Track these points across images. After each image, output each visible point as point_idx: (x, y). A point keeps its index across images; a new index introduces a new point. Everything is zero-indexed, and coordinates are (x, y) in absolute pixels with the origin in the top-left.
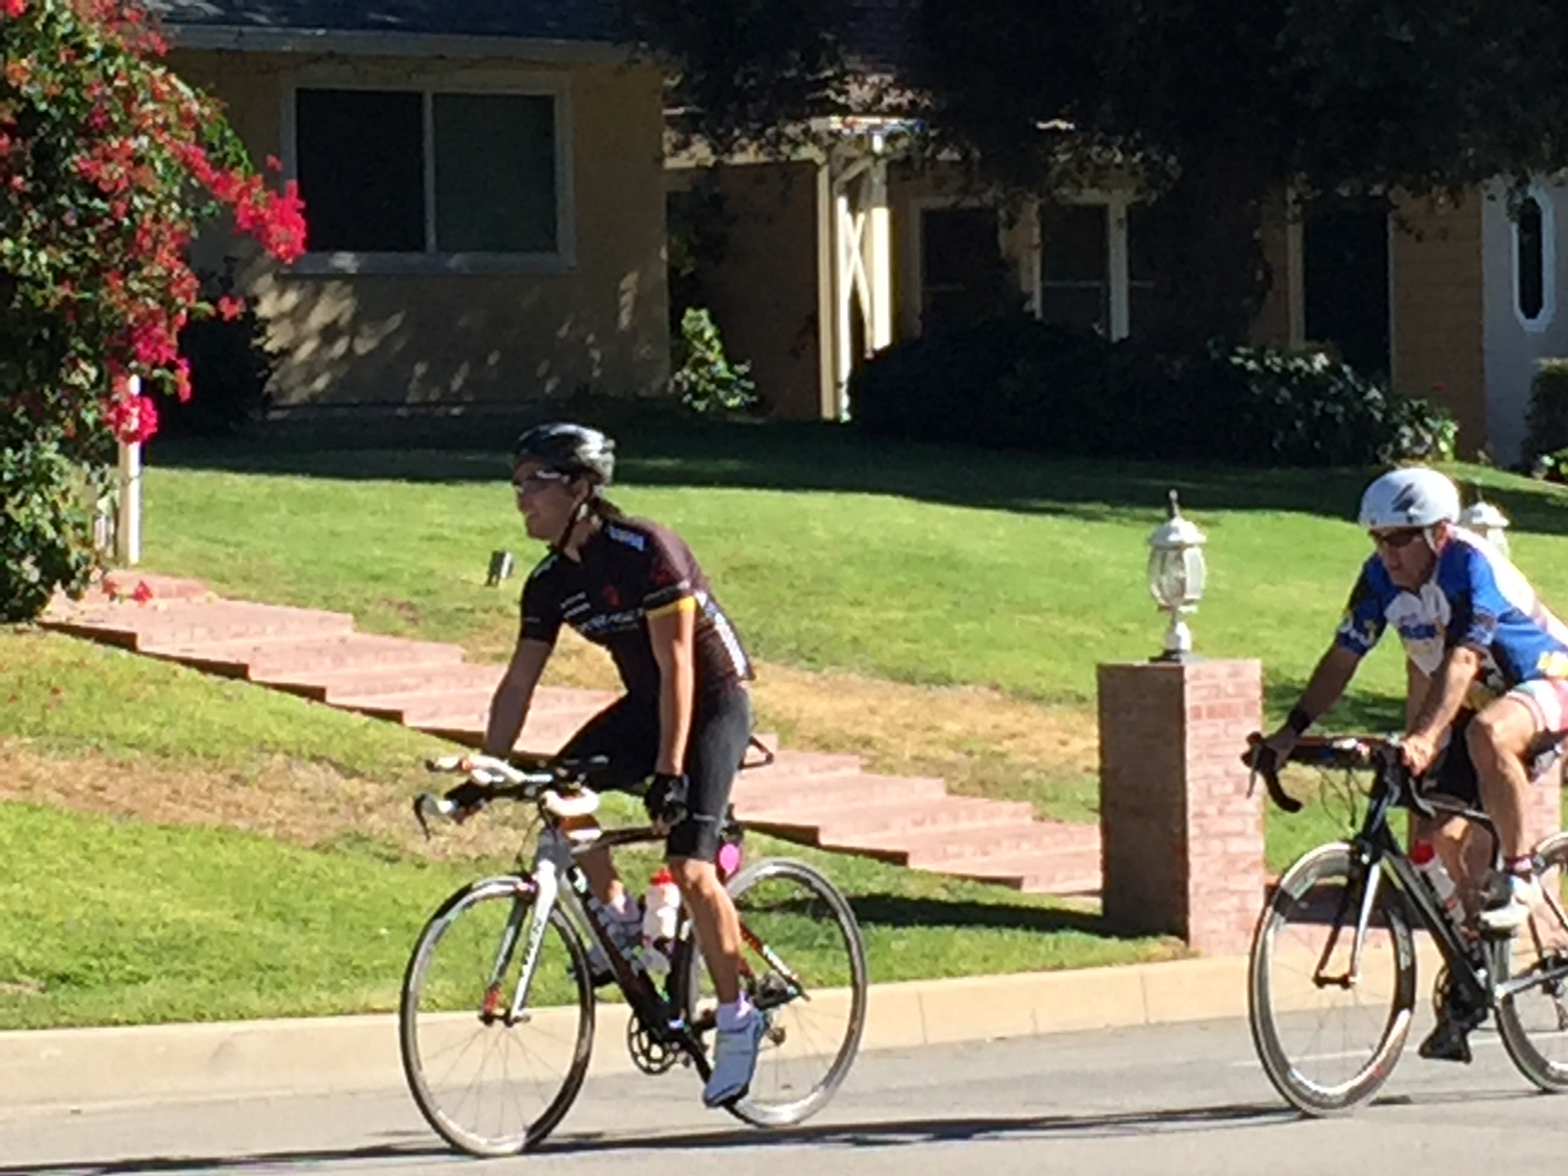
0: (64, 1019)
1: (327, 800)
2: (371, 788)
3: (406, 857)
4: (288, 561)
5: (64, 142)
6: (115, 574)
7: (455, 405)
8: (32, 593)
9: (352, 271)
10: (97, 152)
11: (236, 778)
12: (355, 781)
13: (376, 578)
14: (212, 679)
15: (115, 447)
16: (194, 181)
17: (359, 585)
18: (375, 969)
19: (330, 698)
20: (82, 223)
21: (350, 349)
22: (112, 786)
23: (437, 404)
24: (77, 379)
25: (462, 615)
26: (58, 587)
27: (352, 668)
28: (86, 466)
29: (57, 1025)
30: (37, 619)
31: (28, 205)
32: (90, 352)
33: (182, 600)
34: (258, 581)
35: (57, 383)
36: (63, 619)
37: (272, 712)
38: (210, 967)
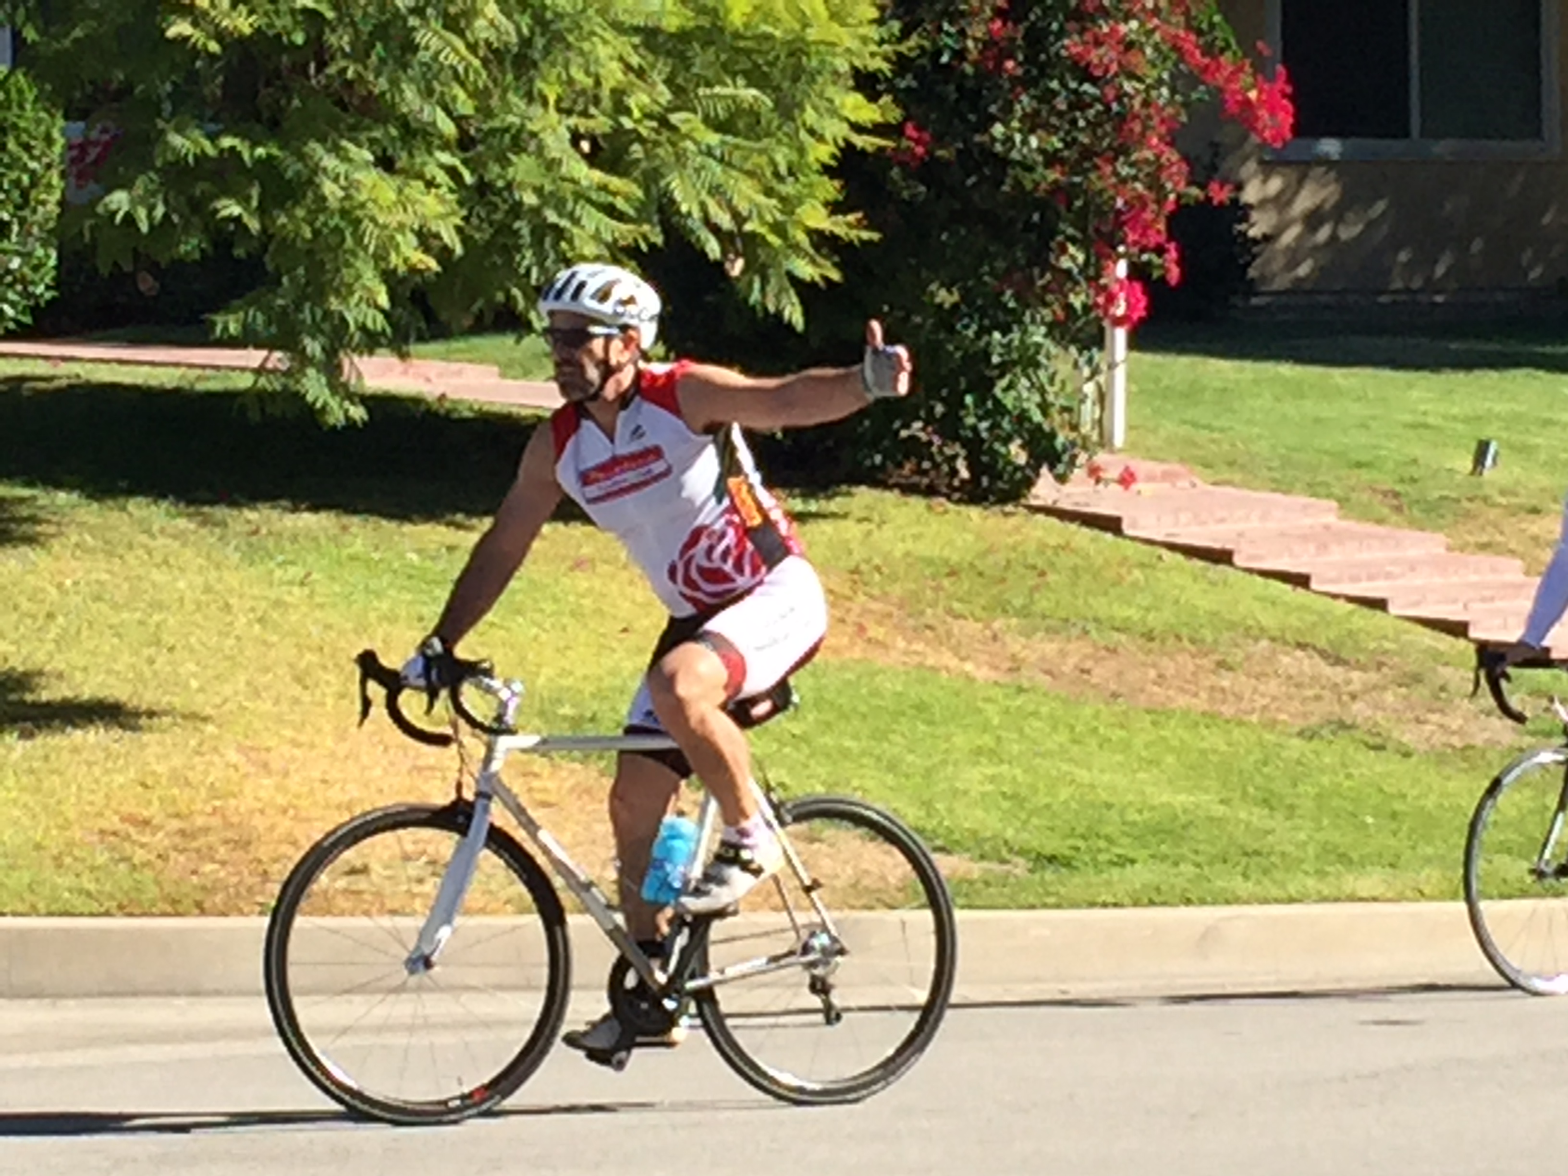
0: (1052, 900)
1: (1311, 687)
2: (1356, 675)
3: (1390, 746)
4: (1273, 447)
5: (1055, 26)
6: (1101, 457)
7: (1438, 292)
8: (1019, 475)
9: (1336, 157)
10: (1088, 37)
11: (1221, 664)
12: (1339, 669)
13: (1359, 465)
14: (1199, 564)
15: (1102, 330)
16: (1182, 66)
17: (1343, 472)
18: (1362, 857)
19: (1314, 585)
20: (1072, 107)
21: (1334, 238)
22: (1097, 671)
23: (1421, 290)
24: (1065, 263)
25: (1445, 503)
26: (1044, 470)
27: (1336, 554)
28: (1073, 350)
29: (1045, 906)
30: (1023, 501)
31: (1019, 89)
32: (1079, 235)
33: (1166, 486)
34: (1243, 467)
35: (1046, 266)
36: (1049, 503)
37: (1256, 598)
38: (1196, 852)
